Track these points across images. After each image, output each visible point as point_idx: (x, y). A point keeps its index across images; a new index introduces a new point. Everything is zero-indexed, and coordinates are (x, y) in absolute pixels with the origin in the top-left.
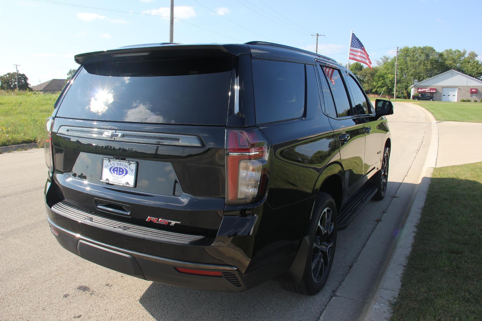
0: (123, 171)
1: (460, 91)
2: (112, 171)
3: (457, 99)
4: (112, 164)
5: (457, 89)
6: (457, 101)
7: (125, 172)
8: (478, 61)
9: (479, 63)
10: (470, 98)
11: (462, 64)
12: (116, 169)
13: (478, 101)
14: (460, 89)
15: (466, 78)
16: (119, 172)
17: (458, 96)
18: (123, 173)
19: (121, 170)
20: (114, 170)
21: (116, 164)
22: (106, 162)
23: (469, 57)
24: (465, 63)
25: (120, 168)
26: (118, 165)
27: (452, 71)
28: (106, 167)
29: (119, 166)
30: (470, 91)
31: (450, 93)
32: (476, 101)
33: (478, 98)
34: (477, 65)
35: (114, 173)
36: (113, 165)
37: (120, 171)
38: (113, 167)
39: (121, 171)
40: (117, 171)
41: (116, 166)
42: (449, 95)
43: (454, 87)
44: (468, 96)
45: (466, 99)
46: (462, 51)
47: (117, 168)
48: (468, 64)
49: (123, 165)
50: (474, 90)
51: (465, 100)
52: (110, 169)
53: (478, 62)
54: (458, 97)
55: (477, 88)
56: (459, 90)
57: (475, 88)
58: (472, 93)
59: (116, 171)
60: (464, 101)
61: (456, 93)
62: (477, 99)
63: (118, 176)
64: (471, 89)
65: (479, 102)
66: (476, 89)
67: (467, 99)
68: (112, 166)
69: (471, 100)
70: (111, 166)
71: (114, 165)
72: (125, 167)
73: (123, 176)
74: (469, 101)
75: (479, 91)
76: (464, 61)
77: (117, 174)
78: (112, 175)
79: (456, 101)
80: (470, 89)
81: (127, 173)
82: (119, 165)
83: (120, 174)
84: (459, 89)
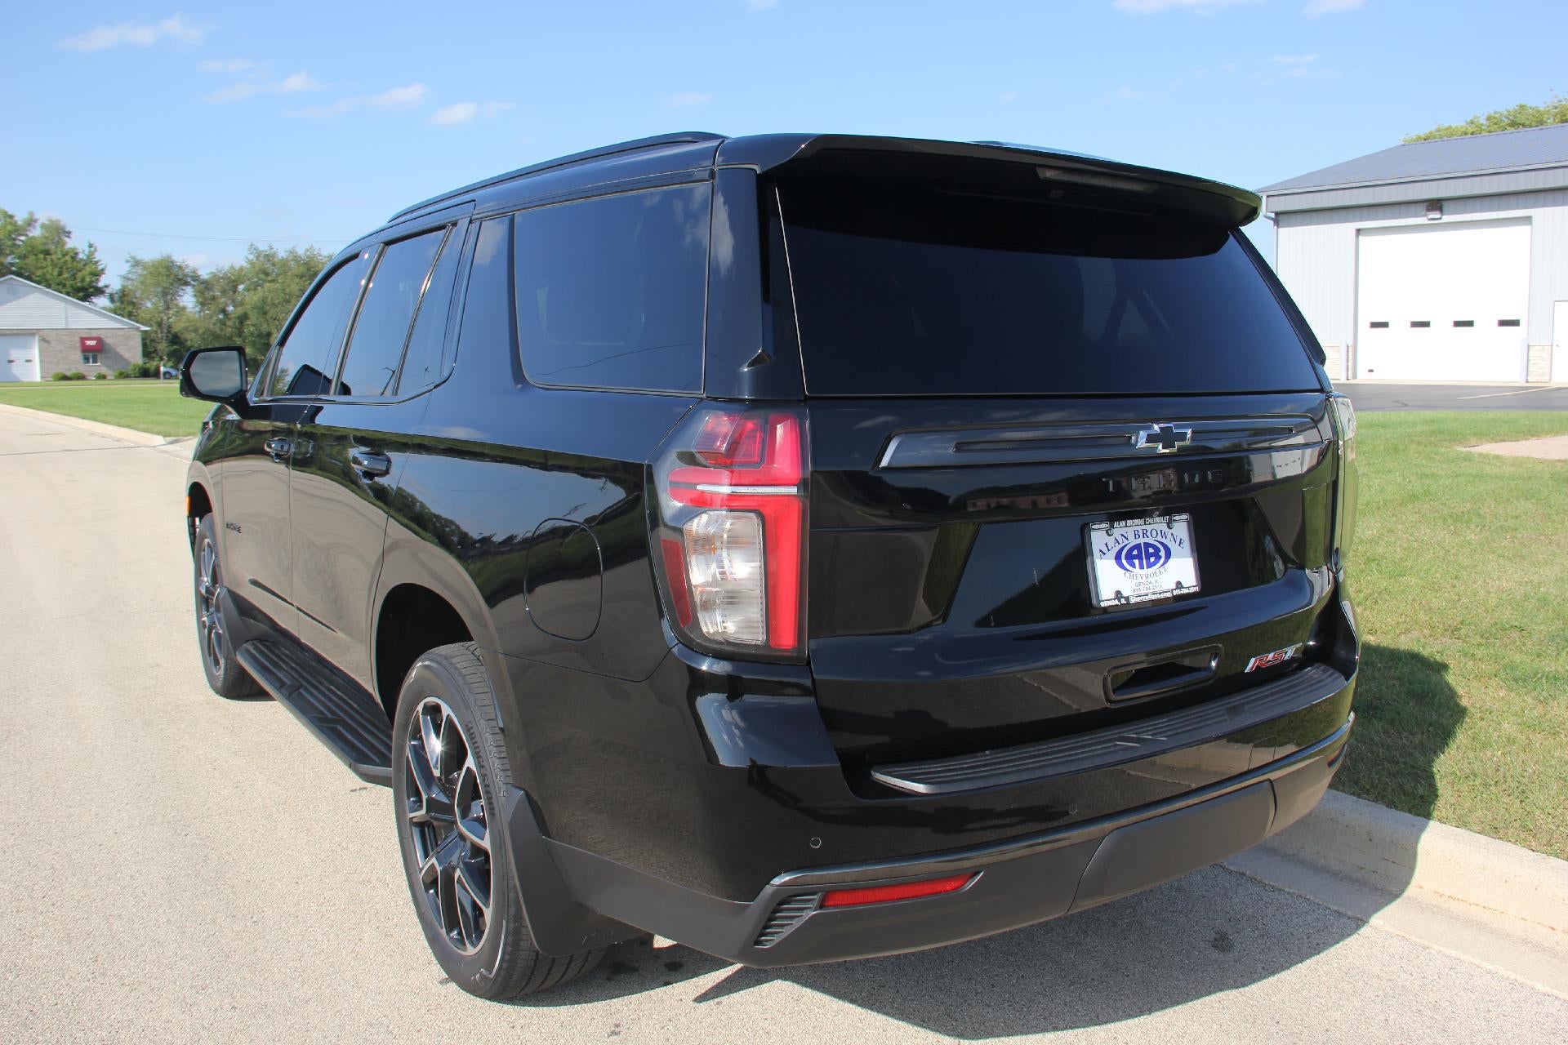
0: (1157, 550)
1: (46, 345)
2: (1124, 562)
3: (41, 373)
4: (1120, 539)
5: (37, 338)
6: (42, 377)
7: (1162, 553)
8: (77, 251)
9: (81, 256)
10: (82, 368)
11: (23, 257)
12: (1135, 552)
13: (109, 377)
14: (46, 338)
15: (63, 304)
16: (1148, 558)
17: (41, 361)
18: (1158, 558)
19: (1151, 550)
20: (1130, 557)
21: (1131, 536)
22: (1099, 538)
23: (46, 238)
24: (36, 255)
25: (1147, 545)
26: (1137, 536)
27: (11, 278)
28: (1104, 554)
29: (1142, 541)
30: (78, 344)
31: (15, 354)
32: (102, 377)
33: (107, 366)
34: (75, 263)
35: (1133, 565)
36: (1124, 542)
37: (1148, 556)
38: (1126, 545)
39: (1152, 555)
40: (1139, 557)
41: (1133, 542)
42: (11, 362)
43: (25, 332)
44: (74, 362)
45: (69, 370)
46: (20, 218)
47: (1138, 547)
48: (45, 259)
49: (1154, 534)
50: (93, 343)
51: (68, 374)
52: (1118, 558)
53: (77, 254)
54: (41, 367)
55: (102, 337)
56: (42, 343)
57: (94, 335)
58: (86, 350)
59: (1135, 557)
60: (65, 378)
61: (35, 353)
62: (104, 370)
63: (1146, 571)
64: (83, 340)
65: (113, 378)
66: (99, 340)
67: (75, 371)
68: (1123, 545)
69: (86, 373)
70: (1118, 547)
71: (1126, 542)
72: (1159, 538)
73: (1162, 565)
74: (81, 377)
75: (108, 344)
76: (30, 249)
77: (1141, 567)
78: (1128, 574)
79: (38, 378)
80: (78, 339)
81: (1168, 555)
82: (1142, 536)
83: (1150, 566)
84: (43, 340)
